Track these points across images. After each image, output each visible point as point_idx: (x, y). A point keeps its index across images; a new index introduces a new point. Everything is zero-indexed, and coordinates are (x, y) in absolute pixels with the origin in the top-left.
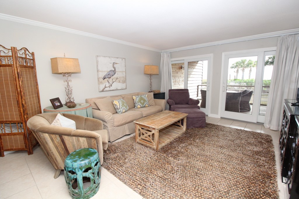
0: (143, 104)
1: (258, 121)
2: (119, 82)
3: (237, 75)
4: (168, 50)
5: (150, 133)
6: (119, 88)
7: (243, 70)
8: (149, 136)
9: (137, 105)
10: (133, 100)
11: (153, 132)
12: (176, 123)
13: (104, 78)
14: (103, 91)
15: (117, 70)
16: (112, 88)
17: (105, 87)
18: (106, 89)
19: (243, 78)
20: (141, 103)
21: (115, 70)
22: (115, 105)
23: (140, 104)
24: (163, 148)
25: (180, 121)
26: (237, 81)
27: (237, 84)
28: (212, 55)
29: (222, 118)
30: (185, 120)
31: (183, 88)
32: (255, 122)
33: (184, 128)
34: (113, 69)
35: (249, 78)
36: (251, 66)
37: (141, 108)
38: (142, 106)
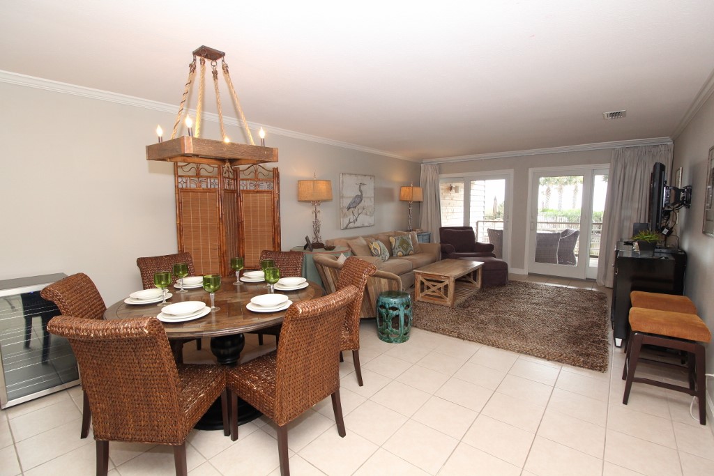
0: (406, 250)
1: (588, 277)
2: (366, 214)
3: (547, 201)
4: (434, 160)
5: (441, 285)
6: (366, 224)
7: (560, 190)
8: (440, 289)
9: (396, 251)
10: (390, 243)
11: (447, 282)
12: (463, 277)
13: (349, 208)
14: (346, 228)
15: (364, 196)
16: (358, 224)
17: (350, 222)
18: (351, 225)
19: (560, 207)
20: (403, 247)
21: (362, 194)
22: (374, 249)
23: (401, 249)
24: (459, 306)
25: (472, 274)
26: (549, 213)
27: (550, 220)
28: (511, 171)
29: (530, 274)
30: (480, 272)
31: (462, 226)
32: (584, 278)
33: (478, 284)
34: (360, 194)
35: (574, 207)
36: (576, 182)
37: (403, 256)
38: (405, 253)
